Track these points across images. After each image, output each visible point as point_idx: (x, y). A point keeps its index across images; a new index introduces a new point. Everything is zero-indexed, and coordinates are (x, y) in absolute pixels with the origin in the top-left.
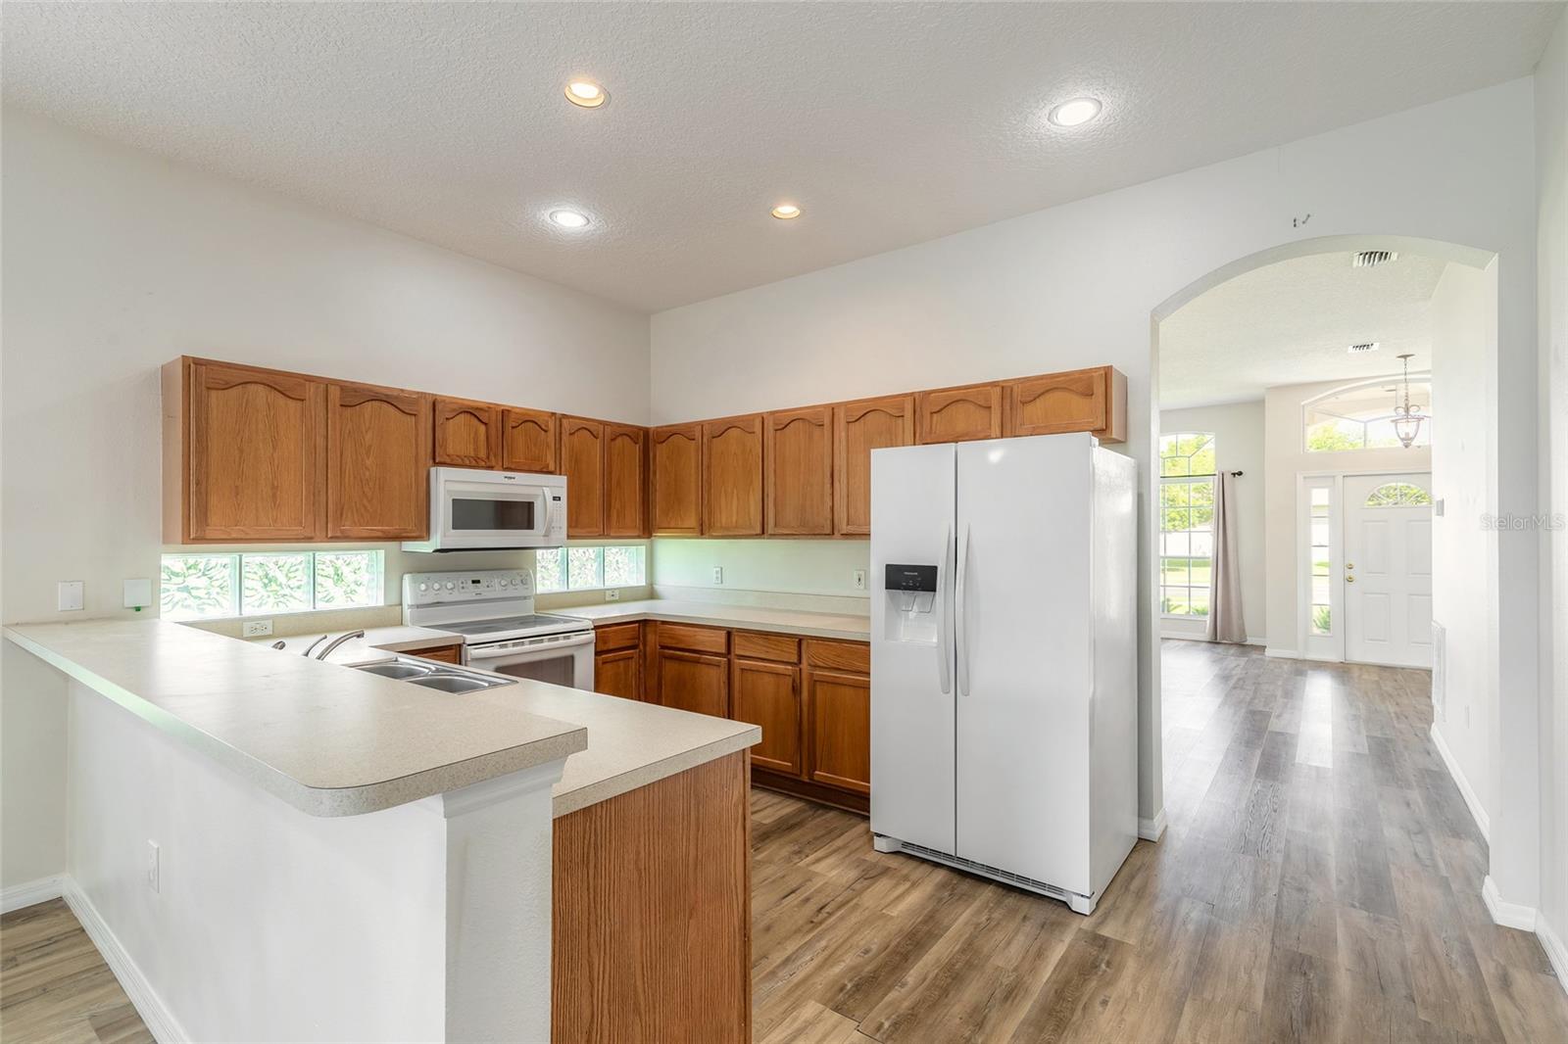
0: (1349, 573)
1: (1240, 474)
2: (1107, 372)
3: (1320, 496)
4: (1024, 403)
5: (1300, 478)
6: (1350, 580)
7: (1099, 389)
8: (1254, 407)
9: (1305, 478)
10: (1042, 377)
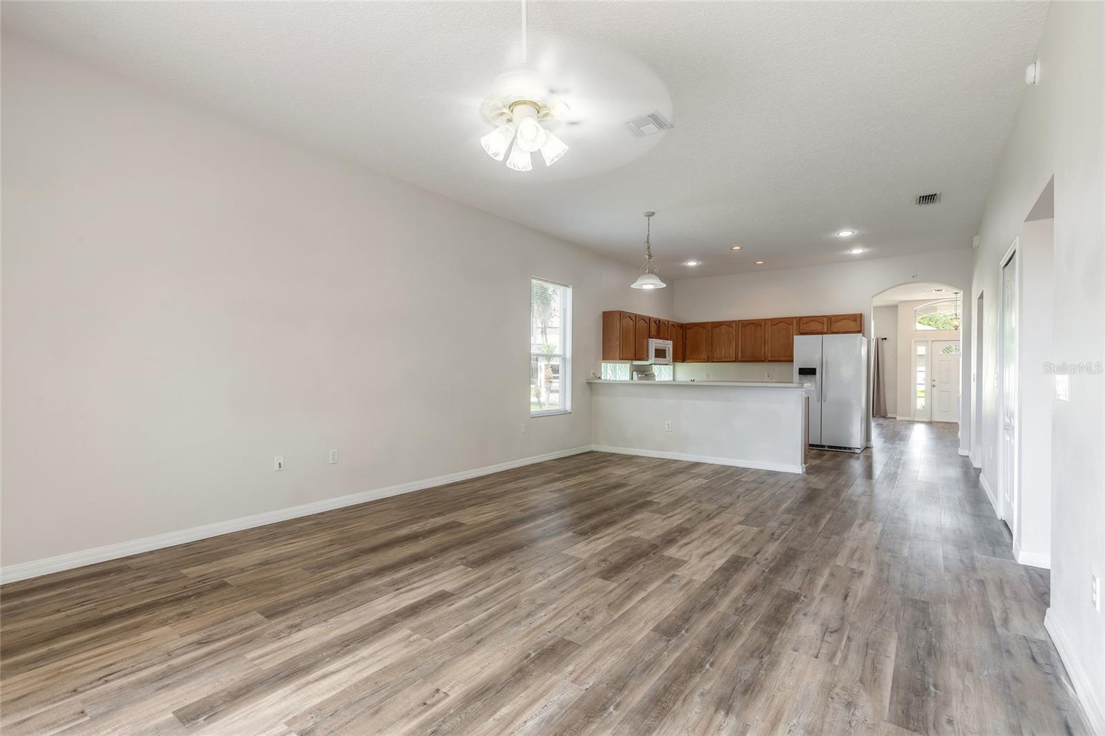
0: (933, 383)
1: (885, 339)
2: (861, 314)
3: (921, 350)
4: (835, 323)
5: (913, 341)
6: (934, 386)
7: (859, 319)
8: (894, 308)
9: (915, 342)
10: (840, 315)
